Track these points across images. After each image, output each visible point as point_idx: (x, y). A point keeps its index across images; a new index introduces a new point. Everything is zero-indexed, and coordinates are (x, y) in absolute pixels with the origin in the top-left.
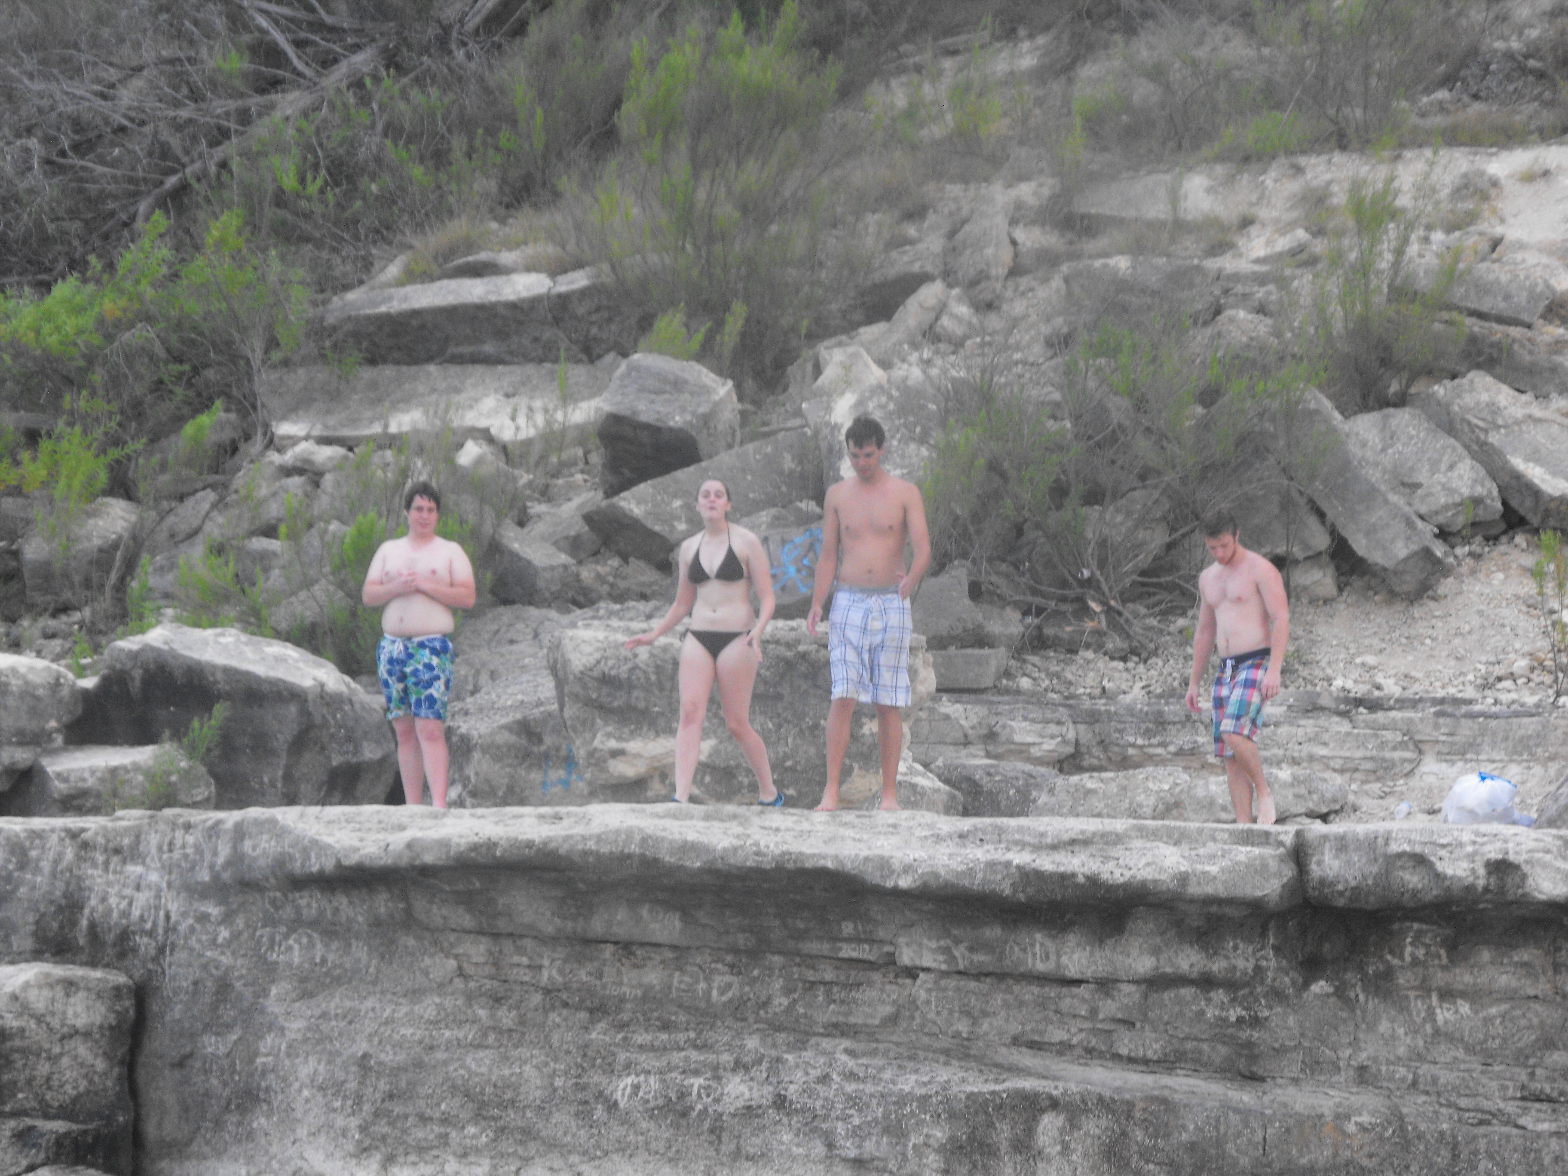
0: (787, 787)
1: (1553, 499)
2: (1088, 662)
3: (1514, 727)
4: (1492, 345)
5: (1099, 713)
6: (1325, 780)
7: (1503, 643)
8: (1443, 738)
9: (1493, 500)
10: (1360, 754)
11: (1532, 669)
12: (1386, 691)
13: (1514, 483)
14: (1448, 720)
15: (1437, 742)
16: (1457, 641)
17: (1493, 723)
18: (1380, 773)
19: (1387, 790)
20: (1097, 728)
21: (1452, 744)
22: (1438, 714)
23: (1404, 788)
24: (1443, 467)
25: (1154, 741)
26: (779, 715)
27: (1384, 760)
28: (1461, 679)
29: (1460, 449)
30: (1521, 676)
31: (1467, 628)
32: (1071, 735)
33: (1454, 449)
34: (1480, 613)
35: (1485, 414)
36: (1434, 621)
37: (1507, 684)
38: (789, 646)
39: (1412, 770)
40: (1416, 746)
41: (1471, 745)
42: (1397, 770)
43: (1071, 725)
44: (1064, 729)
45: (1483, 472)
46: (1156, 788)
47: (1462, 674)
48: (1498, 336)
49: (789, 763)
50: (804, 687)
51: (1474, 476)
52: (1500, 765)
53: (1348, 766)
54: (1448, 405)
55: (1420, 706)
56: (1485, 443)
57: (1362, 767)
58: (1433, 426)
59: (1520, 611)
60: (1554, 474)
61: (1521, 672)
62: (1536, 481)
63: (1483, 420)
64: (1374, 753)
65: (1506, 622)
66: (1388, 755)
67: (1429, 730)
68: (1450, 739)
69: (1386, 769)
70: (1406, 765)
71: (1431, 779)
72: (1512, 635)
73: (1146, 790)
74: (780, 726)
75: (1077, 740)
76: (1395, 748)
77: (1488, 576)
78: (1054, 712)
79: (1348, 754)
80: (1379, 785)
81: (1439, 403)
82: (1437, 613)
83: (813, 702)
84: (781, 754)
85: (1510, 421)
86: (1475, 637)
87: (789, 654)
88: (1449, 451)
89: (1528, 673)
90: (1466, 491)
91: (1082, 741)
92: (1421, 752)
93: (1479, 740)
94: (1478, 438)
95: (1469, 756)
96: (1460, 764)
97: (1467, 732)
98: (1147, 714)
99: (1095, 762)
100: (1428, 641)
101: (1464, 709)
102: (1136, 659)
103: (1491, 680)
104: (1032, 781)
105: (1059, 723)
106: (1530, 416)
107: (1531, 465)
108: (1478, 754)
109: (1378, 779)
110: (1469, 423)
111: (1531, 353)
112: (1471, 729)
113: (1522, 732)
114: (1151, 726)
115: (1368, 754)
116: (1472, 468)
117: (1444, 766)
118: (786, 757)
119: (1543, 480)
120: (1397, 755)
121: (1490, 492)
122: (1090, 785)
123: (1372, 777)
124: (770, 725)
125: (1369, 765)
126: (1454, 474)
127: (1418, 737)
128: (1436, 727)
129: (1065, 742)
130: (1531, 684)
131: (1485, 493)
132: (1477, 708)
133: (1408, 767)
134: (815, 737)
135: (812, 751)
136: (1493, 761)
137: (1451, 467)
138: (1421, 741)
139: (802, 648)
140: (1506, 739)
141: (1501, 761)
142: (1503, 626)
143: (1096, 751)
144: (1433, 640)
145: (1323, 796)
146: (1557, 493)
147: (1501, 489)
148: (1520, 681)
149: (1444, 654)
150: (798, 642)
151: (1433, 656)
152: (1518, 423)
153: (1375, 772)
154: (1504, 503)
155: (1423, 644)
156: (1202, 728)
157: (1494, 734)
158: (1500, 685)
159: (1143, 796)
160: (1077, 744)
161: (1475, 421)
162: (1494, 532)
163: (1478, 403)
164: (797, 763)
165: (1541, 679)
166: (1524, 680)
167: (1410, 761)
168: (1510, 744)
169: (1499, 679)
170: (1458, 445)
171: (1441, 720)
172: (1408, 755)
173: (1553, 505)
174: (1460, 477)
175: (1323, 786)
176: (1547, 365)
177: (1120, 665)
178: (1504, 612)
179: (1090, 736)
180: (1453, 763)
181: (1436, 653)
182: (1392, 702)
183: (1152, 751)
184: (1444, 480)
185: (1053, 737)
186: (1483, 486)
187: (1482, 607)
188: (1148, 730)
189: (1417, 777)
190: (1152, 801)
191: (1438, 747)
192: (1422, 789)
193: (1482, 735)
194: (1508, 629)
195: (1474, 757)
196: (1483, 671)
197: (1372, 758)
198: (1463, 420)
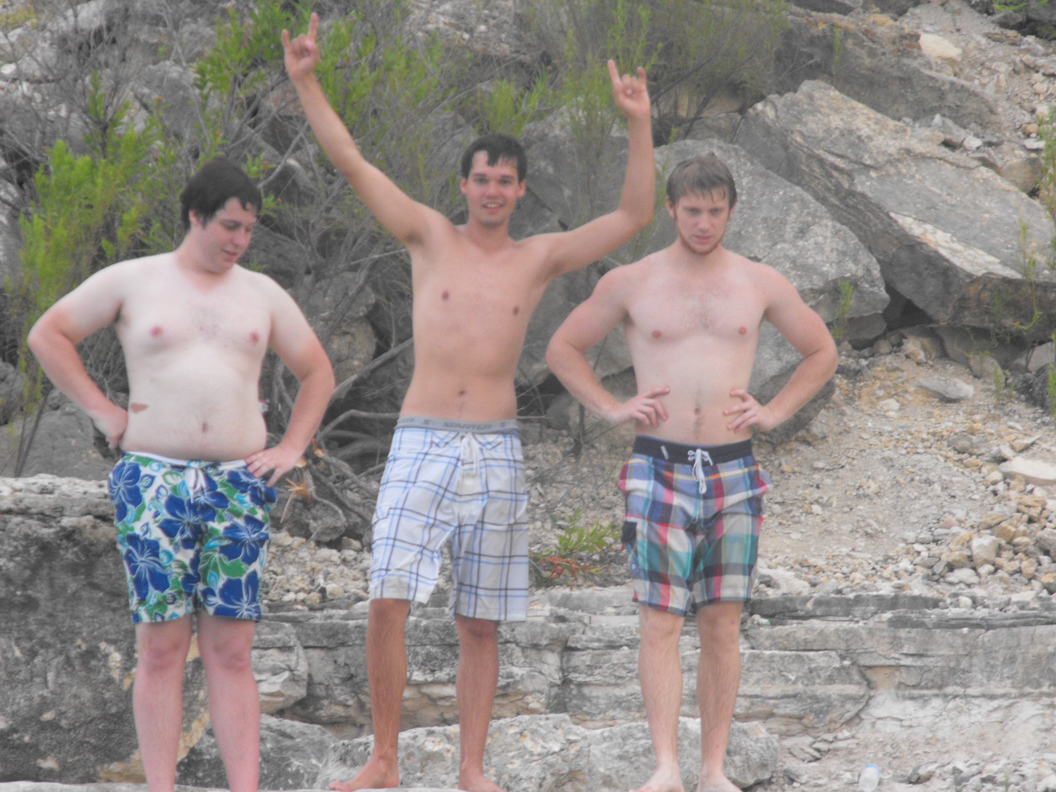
0: (43, 756)
1: (974, 280)
2: (285, 550)
3: (1024, 641)
4: (812, 42)
5: (346, 631)
6: (745, 732)
7: (934, 510)
8: (908, 661)
9: (872, 283)
10: (775, 689)
11: (999, 550)
12: (784, 589)
13: (904, 255)
14: (914, 633)
15: (898, 667)
16: (862, 507)
17: (986, 636)
18: (810, 719)
19: (823, 746)
20: (342, 655)
21: (923, 670)
22: (896, 623)
23: (851, 743)
24: (789, 232)
25: (442, 675)
26: (30, 636)
27: (815, 699)
28: (891, 568)
29: (814, 204)
30: (986, 561)
31: (873, 487)
32: (302, 669)
33: (804, 204)
34: (888, 462)
35: (842, 148)
36: (817, 476)
37: (965, 574)
38: (44, 517)
39: (857, 715)
40: (863, 676)
41: (953, 671)
42: (834, 715)
43: (301, 651)
44: (293, 657)
45: (854, 241)
46: (538, 750)
47: (887, 559)
48: (822, 26)
49: (48, 716)
50: (73, 586)
51: (841, 246)
52: (1006, 703)
53: (757, 709)
54: (785, 133)
55: (858, 611)
56: (852, 193)
57: (781, 711)
58: (761, 169)
59: (947, 458)
60: (967, 241)
61: (984, 555)
62: (944, 252)
63: (841, 156)
64: (800, 687)
65: (932, 476)
66: (820, 690)
67: (883, 648)
68: (919, 663)
69: (818, 713)
70: (848, 706)
71: (892, 727)
72: (944, 496)
73: (523, 752)
74: (33, 654)
75: (310, 676)
76: (830, 680)
77: (872, 404)
78: (275, 630)
79: (757, 690)
80: (809, 740)
81: (768, 131)
82: (820, 464)
83: (88, 612)
84: (37, 700)
85: (881, 159)
86: (887, 500)
87: (46, 532)
88: (795, 206)
89: (992, 557)
90: (831, 271)
91: (318, 678)
92: (870, 685)
93: (964, 664)
94: (839, 186)
95: (949, 690)
96: (937, 703)
97: (945, 651)
98: (426, 630)
99: (339, 711)
100: (816, 508)
101: (933, 614)
102: (356, 544)
103: (939, 568)
104: (288, 743)
105: (285, 648)
106: (908, 151)
107: (929, 227)
108: (965, 686)
109: (806, 730)
110: (821, 161)
111: (872, 53)
112: (951, 646)
113: (1037, 649)
114: (433, 650)
115: (790, 690)
116: (836, 233)
117: (910, 706)
118: (44, 705)
119: (954, 251)
120: (835, 690)
121: (868, 270)
122: (431, 746)
123: (796, 727)
124: (18, 653)
125: (791, 708)
126: (808, 243)
127: (865, 661)
128: (896, 643)
129: (294, 679)
130: (1000, 573)
131: (860, 273)
132: (952, 612)
133: (852, 709)
134: (91, 670)
135: (86, 694)
136: (992, 697)
137: (802, 232)
138: (870, 667)
139: (66, 522)
140: (1012, 660)
141: (1004, 696)
142: (929, 482)
143: (341, 694)
144: (823, 506)
145: (748, 759)
146: (979, 272)
147: (885, 266)
148: (985, 569)
149: (846, 528)
150: (60, 511)
151: (830, 533)
152: (893, 161)
153: (800, 718)
154: (890, 289)
155: (809, 513)
156: (518, 652)
157: (989, 653)
158: (953, 577)
159: (518, 763)
160: (310, 683)
161: (831, 159)
162: (867, 335)
163: (828, 131)
164: (61, 714)
165: (1015, 565)
166: (989, 568)
167: (855, 699)
168: (1019, 668)
169: (951, 567)
170: (808, 197)
171: (903, 633)
172: (852, 690)
173: (972, 291)
174: (819, 247)
175: (747, 743)
176: (896, 73)
177: (334, 554)
178: (926, 460)
179: (330, 668)
180: (925, 700)
181: (833, 527)
182: (809, 606)
183: (436, 691)
184: (793, 253)
185: (275, 672)
186: (856, 261)
187: (887, 453)
188: (429, 658)
189: (867, 725)
190: (536, 770)
191: (902, 676)
192: (883, 744)
193: (969, 655)
194: (937, 487)
195: (960, 690)
196: (925, 554)
197: (795, 696)
198: (812, 156)
